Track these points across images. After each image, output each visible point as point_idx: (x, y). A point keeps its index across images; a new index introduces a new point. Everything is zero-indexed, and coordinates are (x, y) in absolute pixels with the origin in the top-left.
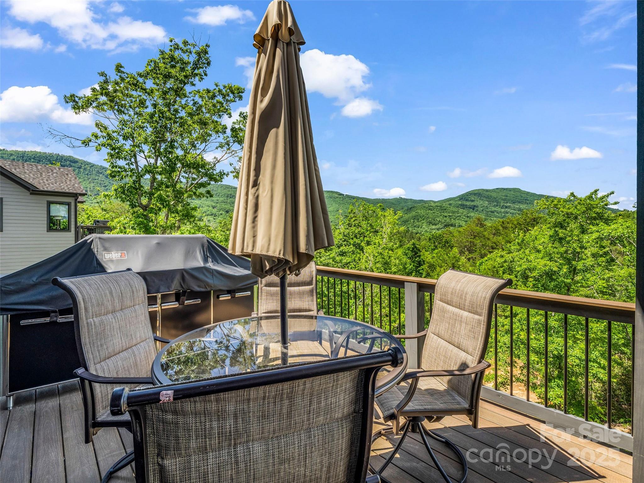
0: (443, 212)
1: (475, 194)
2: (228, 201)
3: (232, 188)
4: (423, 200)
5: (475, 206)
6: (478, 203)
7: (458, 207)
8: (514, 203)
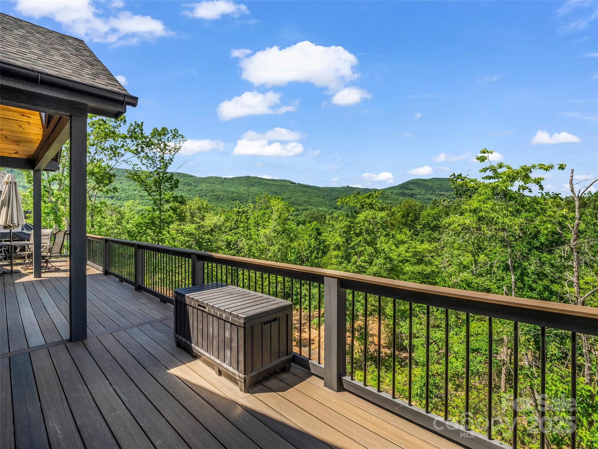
0: (386, 200)
1: (414, 183)
2: (185, 189)
3: (188, 177)
4: (367, 189)
5: (413, 194)
6: (417, 191)
7: (398, 195)
8: (447, 191)
